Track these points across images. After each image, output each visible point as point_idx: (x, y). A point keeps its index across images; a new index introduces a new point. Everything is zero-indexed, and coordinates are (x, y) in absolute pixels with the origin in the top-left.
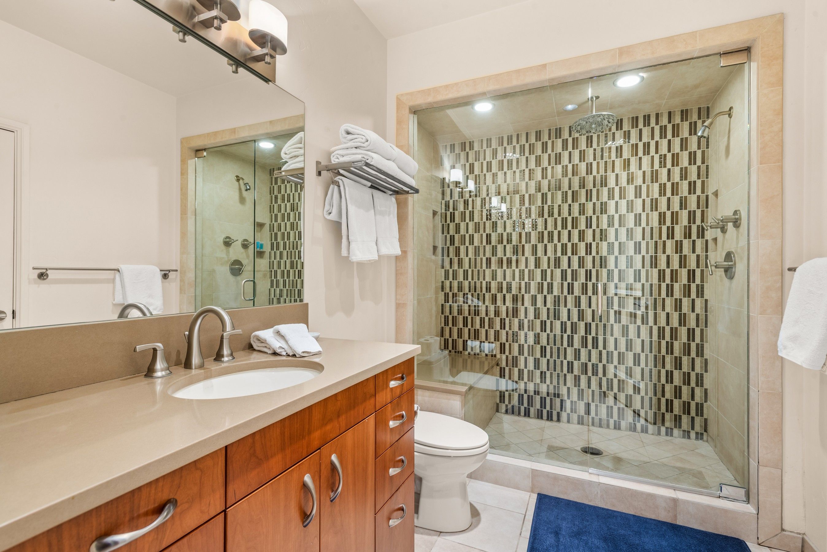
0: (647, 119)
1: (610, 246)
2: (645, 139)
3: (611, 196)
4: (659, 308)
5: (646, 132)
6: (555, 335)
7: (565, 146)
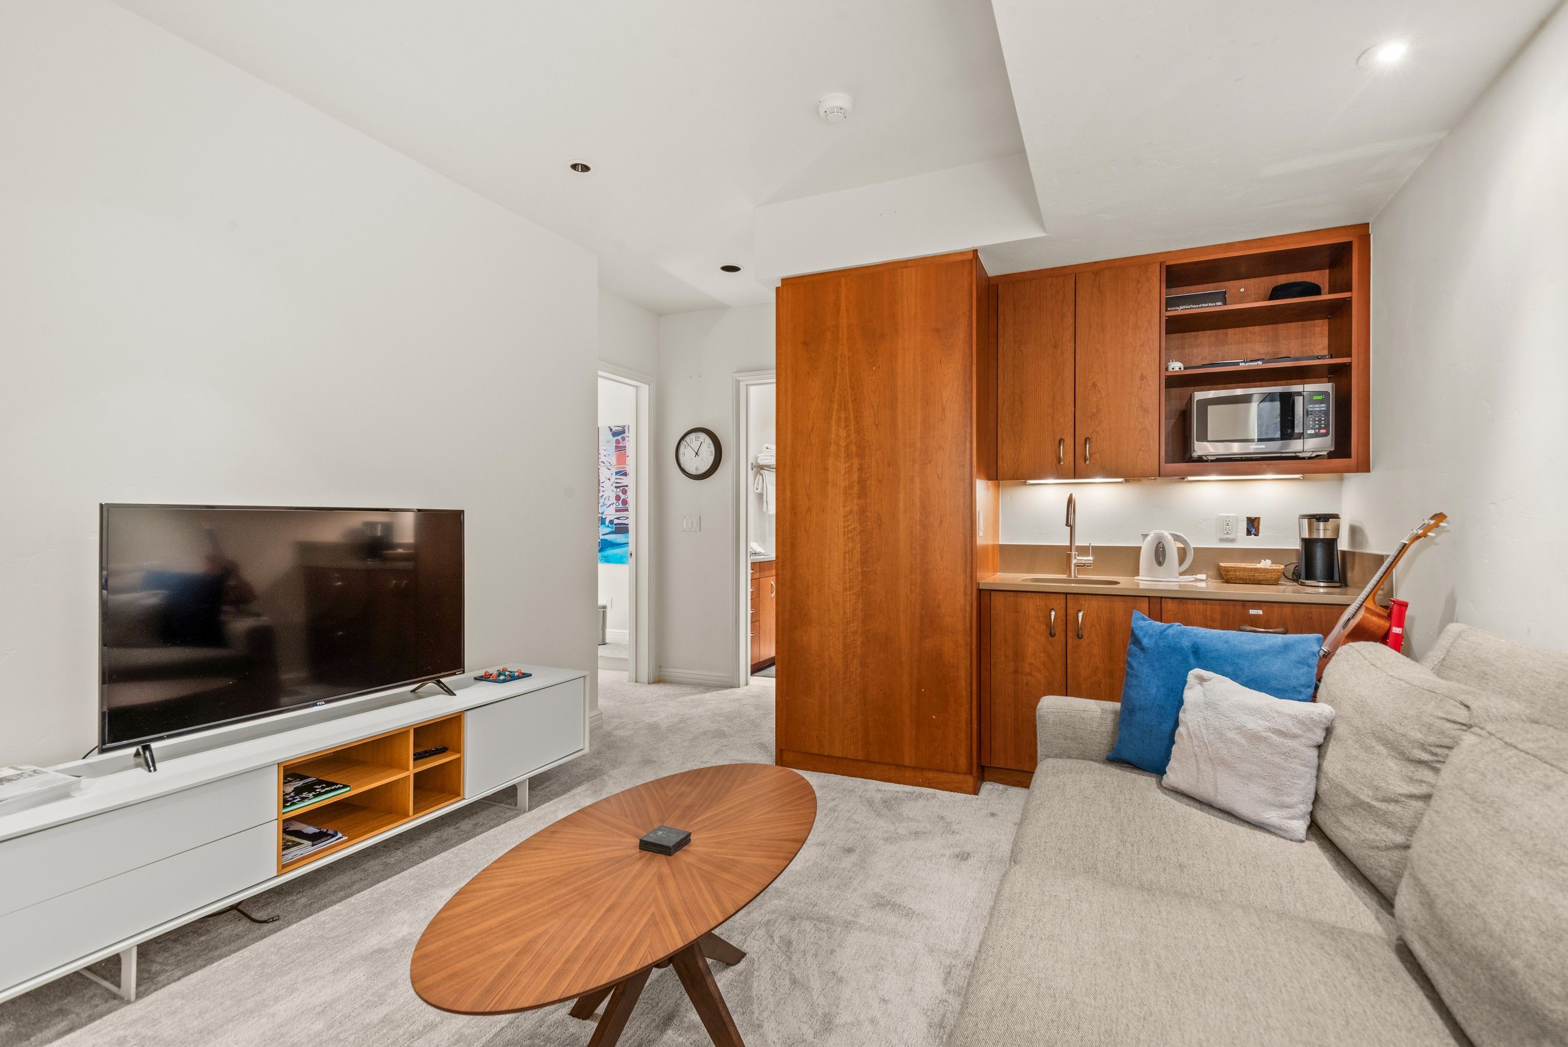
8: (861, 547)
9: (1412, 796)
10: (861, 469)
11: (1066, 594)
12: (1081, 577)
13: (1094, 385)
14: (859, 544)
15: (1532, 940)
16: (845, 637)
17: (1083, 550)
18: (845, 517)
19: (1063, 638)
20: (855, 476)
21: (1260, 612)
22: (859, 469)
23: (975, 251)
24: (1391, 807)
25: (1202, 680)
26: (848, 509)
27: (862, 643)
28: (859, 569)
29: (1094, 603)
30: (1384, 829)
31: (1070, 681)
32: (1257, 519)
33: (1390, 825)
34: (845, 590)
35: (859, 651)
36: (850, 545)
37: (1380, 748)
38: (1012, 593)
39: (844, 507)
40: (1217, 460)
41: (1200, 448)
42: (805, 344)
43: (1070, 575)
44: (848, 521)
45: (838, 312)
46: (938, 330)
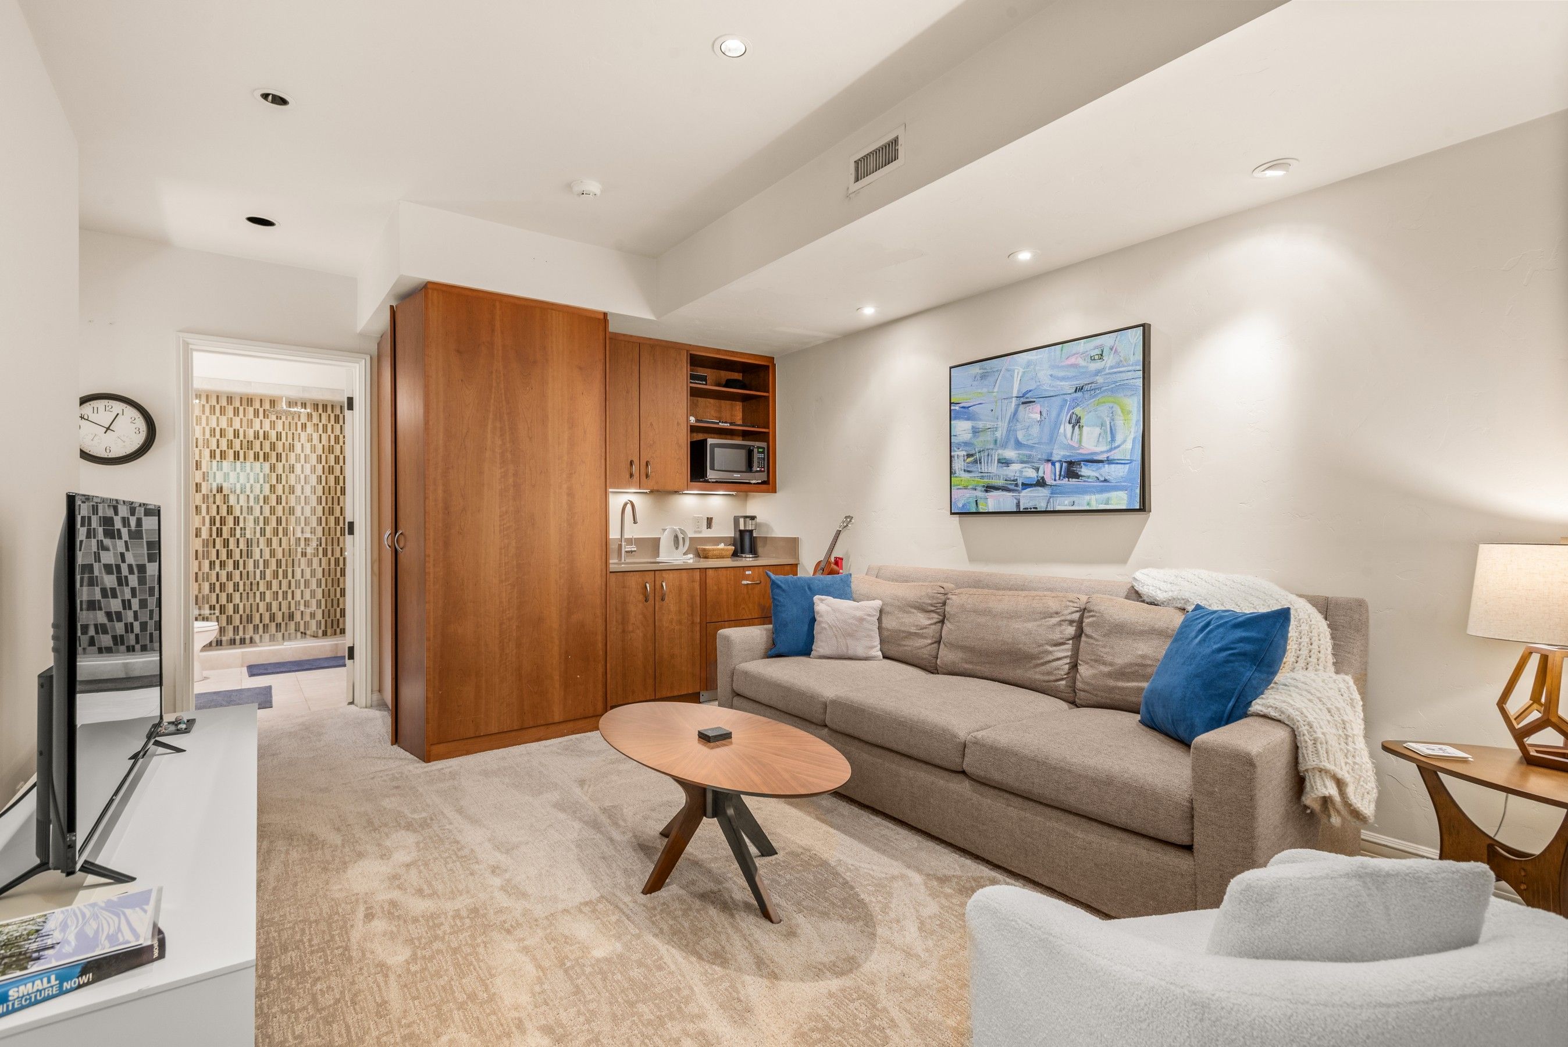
0: (325, 407)
1: (298, 498)
2: (324, 421)
3: (298, 460)
4: (335, 543)
5: (324, 416)
6: (248, 572)
7: (256, 413)
8: (516, 543)
9: (932, 624)
10: (515, 475)
11: (655, 571)
12: (628, 561)
13: (651, 425)
14: (515, 541)
15: (1023, 638)
16: (501, 624)
17: (629, 541)
18: (500, 516)
19: (653, 602)
20: (511, 480)
21: (750, 572)
22: (514, 474)
23: (605, 314)
24: (924, 631)
25: (822, 600)
26: (504, 509)
27: (517, 627)
28: (515, 562)
29: (671, 575)
30: (922, 640)
31: (657, 631)
32: (712, 518)
33: (926, 638)
34: (501, 581)
35: (515, 634)
36: (506, 541)
37: (913, 610)
38: (621, 573)
39: (500, 508)
40: (716, 482)
41: (711, 475)
42: (458, 351)
43: (621, 560)
44: (504, 520)
45: (493, 331)
46: (580, 368)
